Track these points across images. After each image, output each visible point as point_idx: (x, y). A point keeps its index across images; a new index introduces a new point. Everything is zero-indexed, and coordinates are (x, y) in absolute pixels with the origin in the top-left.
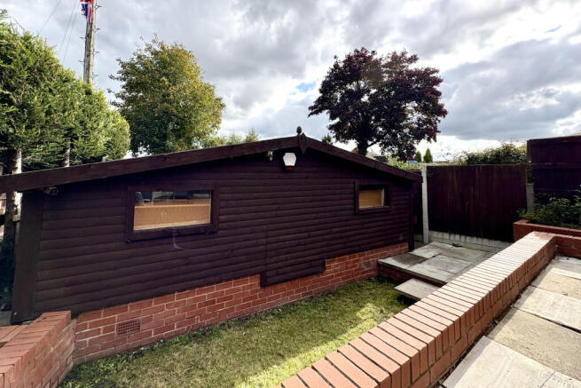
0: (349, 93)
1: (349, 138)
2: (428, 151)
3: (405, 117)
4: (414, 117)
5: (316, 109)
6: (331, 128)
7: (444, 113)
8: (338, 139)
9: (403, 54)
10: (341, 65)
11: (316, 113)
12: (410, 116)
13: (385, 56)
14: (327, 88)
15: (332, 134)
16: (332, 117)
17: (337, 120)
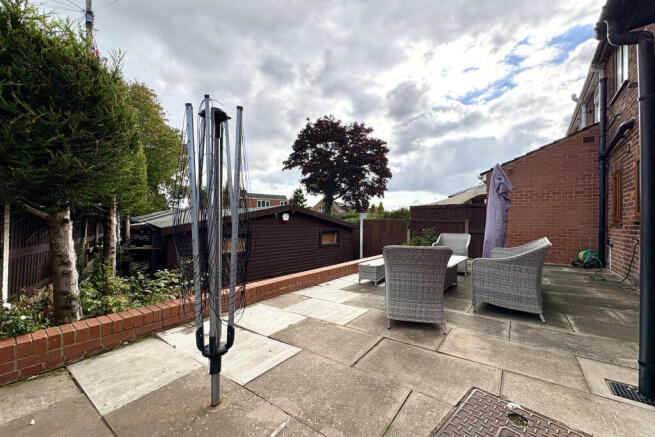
0: (319, 151)
1: (319, 192)
2: (381, 204)
3: (363, 177)
4: (371, 177)
5: (289, 165)
6: (303, 181)
7: (390, 176)
8: (308, 192)
9: (362, 125)
10: (312, 126)
11: (290, 167)
12: (367, 175)
13: (349, 125)
14: (299, 146)
15: (303, 187)
16: (304, 173)
17: (308, 175)
